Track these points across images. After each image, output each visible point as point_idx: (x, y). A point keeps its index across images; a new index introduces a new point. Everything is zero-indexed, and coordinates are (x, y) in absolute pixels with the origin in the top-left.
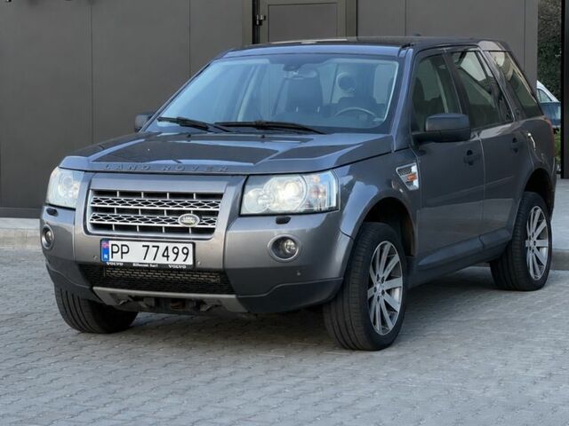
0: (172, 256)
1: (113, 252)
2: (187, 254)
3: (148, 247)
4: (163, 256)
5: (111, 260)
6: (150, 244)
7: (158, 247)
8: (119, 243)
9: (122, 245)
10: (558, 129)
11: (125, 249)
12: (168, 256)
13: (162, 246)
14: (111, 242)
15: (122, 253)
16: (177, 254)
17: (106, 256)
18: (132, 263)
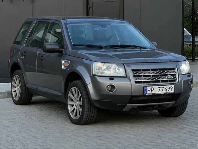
0: (168, 90)
1: (148, 91)
2: (172, 89)
3: (160, 87)
4: (165, 90)
5: (147, 93)
6: (161, 87)
7: (163, 87)
8: (150, 87)
9: (151, 88)
10: (191, 44)
11: (152, 89)
12: (166, 90)
13: (165, 87)
14: (147, 87)
15: (151, 90)
16: (169, 89)
17: (145, 92)
18: (155, 94)
